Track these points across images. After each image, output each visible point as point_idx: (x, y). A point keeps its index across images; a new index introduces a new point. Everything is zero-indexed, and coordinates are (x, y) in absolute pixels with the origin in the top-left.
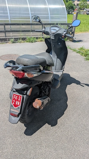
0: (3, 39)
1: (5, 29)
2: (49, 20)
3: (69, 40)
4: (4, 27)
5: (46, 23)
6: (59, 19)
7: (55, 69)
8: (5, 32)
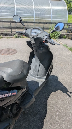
0: (9, 34)
1: (11, 25)
2: (50, 19)
3: (68, 38)
4: (11, 24)
5: (47, 22)
6: (61, 19)
7: (37, 75)
8: (11, 28)
